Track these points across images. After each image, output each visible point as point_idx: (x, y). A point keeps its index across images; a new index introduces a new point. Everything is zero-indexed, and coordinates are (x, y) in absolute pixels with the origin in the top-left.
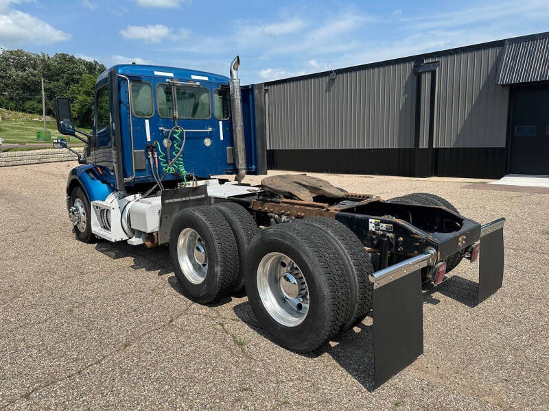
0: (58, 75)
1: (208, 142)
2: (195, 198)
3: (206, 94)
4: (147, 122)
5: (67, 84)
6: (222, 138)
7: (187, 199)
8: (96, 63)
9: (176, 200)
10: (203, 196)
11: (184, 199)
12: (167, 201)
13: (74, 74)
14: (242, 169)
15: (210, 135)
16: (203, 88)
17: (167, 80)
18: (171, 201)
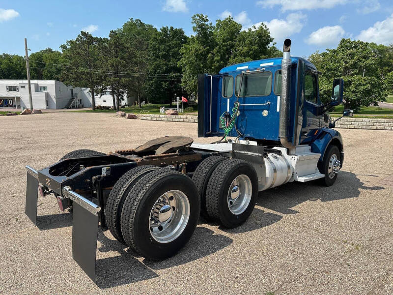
1: (265, 113)
3: (271, 76)
4: (228, 100)
6: (278, 110)
15: (268, 108)
16: (266, 72)
17: (242, 72)
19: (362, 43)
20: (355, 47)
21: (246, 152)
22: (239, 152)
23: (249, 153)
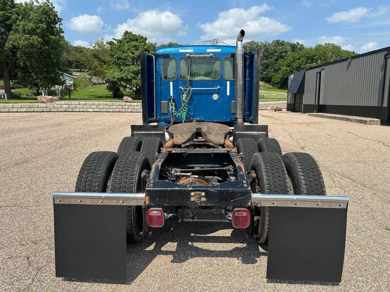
0: (272, 55)
1: (215, 97)
2: (155, 132)
3: (218, 62)
4: (171, 83)
5: (277, 60)
6: (228, 94)
7: (149, 132)
8: (298, 43)
9: (141, 132)
10: (161, 132)
11: (147, 132)
12: (135, 132)
13: (282, 53)
14: (239, 118)
15: (218, 92)
16: (215, 58)
17: (187, 55)
18: (138, 132)
19: (142, 38)
20: (137, 40)
21: (249, 132)
22: (240, 133)
23: (252, 132)
